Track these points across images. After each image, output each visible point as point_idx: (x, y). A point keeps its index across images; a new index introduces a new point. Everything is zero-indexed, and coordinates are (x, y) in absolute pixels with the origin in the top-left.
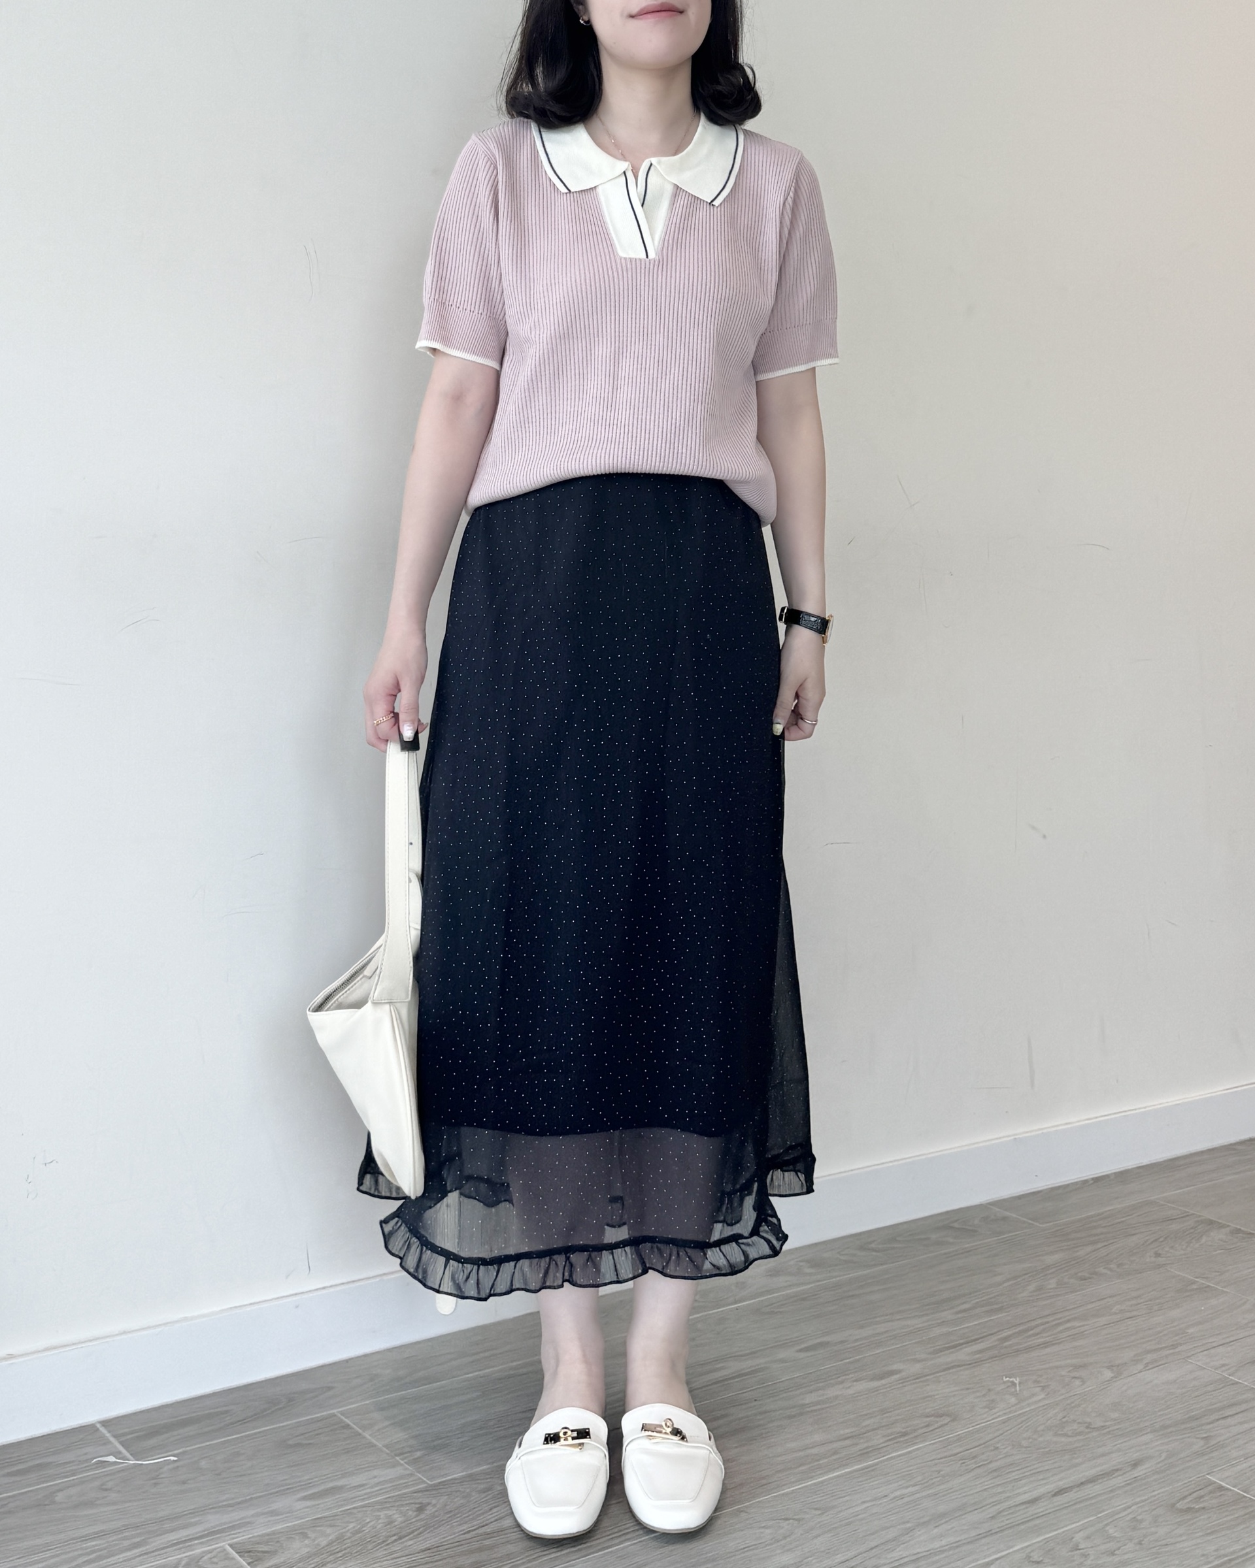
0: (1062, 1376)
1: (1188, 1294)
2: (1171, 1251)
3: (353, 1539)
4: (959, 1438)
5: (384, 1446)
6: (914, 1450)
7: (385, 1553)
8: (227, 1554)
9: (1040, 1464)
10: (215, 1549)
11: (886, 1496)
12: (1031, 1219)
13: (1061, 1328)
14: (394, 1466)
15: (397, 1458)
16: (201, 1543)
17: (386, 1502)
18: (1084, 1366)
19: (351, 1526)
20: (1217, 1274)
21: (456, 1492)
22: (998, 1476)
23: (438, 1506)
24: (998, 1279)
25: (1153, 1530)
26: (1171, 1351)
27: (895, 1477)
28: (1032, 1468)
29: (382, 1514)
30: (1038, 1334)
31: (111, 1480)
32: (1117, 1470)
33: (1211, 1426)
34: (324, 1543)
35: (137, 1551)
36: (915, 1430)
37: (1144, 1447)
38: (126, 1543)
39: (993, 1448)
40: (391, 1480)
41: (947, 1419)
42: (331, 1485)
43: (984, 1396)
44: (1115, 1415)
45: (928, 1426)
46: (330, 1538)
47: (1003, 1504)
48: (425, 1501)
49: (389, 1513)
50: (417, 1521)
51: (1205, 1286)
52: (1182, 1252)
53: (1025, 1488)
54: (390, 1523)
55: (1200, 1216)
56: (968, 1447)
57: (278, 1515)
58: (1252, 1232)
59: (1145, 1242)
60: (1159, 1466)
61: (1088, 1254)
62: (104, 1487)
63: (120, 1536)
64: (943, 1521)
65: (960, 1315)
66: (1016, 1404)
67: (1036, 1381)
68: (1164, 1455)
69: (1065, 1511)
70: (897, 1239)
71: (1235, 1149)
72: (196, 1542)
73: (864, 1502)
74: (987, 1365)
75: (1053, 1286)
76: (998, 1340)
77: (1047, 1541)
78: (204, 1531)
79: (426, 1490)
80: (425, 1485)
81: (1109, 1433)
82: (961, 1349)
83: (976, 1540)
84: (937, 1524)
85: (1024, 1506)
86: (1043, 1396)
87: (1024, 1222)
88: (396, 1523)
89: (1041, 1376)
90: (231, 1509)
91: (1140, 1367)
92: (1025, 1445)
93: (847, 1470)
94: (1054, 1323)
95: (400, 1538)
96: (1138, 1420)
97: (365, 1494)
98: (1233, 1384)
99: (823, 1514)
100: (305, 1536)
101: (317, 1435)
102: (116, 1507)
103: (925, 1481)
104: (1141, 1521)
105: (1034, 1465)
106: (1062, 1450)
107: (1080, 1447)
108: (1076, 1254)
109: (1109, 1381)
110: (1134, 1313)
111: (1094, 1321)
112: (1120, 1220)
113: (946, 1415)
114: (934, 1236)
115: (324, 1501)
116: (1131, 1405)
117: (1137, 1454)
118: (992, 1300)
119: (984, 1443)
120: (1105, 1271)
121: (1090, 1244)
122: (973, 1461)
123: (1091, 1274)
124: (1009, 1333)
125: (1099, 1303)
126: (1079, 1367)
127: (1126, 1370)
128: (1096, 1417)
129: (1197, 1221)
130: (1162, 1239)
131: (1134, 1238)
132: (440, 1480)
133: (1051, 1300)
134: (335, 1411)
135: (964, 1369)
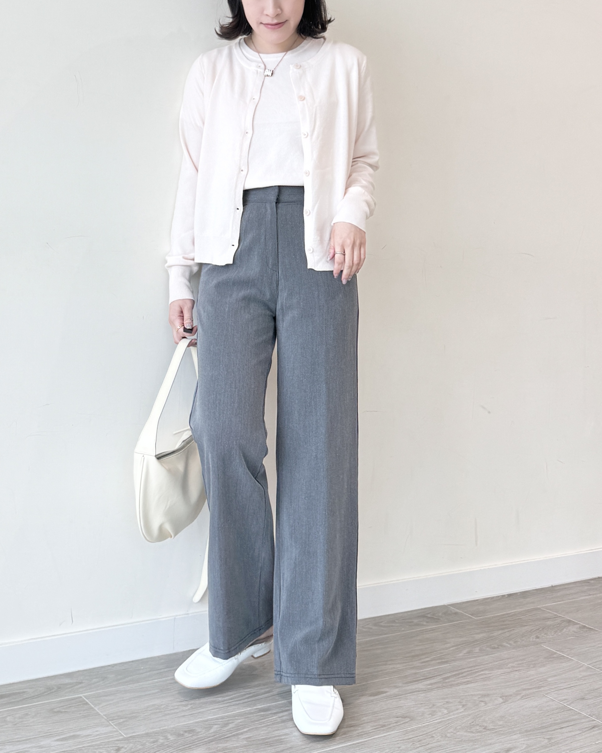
0: (475, 700)
1: (552, 659)
2: (545, 636)
4: (413, 730)
5: (104, 715)
6: (387, 735)
9: (455, 747)
12: (471, 615)
13: (478, 674)
14: (107, 726)
15: (110, 722)
17: (100, 745)
18: (488, 695)
20: (569, 650)
21: (139, 742)
23: (127, 749)
24: (448, 645)
26: (537, 690)
33: (552, 732)
36: (390, 724)
37: (514, 741)
39: (430, 737)
40: (105, 734)
41: (409, 719)
42: (72, 734)
43: (430, 708)
44: (501, 723)
45: (397, 722)
48: (121, 746)
49: (101, 750)
51: (560, 656)
52: (551, 637)
55: (564, 618)
56: (417, 735)
58: (592, 628)
59: (531, 630)
61: (498, 635)
65: (424, 664)
66: (447, 714)
67: (460, 702)
68: (524, 746)
70: (397, 621)
71: (589, 583)
74: (434, 692)
75: (478, 651)
76: (442, 678)
79: (123, 740)
80: (123, 737)
81: (496, 732)
82: (422, 682)
86: (462, 710)
87: (466, 616)
89: (463, 699)
91: (519, 697)
92: (448, 736)
93: (349, 744)
94: (474, 671)
96: (513, 727)
97: (91, 740)
98: (568, 710)
101: (70, 707)
106: (468, 740)
107: (479, 739)
108: (492, 635)
109: (500, 704)
110: (518, 669)
111: (496, 671)
112: (519, 617)
113: (408, 717)
114: (416, 621)
115: (68, 742)
116: (510, 718)
117: (509, 745)
118: (443, 657)
119: (426, 734)
120: (507, 645)
121: (500, 630)
122: (419, 743)
123: (499, 646)
124: (449, 675)
125: (502, 662)
126: (485, 696)
127: (510, 699)
128: (490, 723)
129: (562, 621)
130: (541, 629)
131: (526, 628)
132: (131, 735)
133: (475, 658)
134: (82, 695)
135: (422, 693)
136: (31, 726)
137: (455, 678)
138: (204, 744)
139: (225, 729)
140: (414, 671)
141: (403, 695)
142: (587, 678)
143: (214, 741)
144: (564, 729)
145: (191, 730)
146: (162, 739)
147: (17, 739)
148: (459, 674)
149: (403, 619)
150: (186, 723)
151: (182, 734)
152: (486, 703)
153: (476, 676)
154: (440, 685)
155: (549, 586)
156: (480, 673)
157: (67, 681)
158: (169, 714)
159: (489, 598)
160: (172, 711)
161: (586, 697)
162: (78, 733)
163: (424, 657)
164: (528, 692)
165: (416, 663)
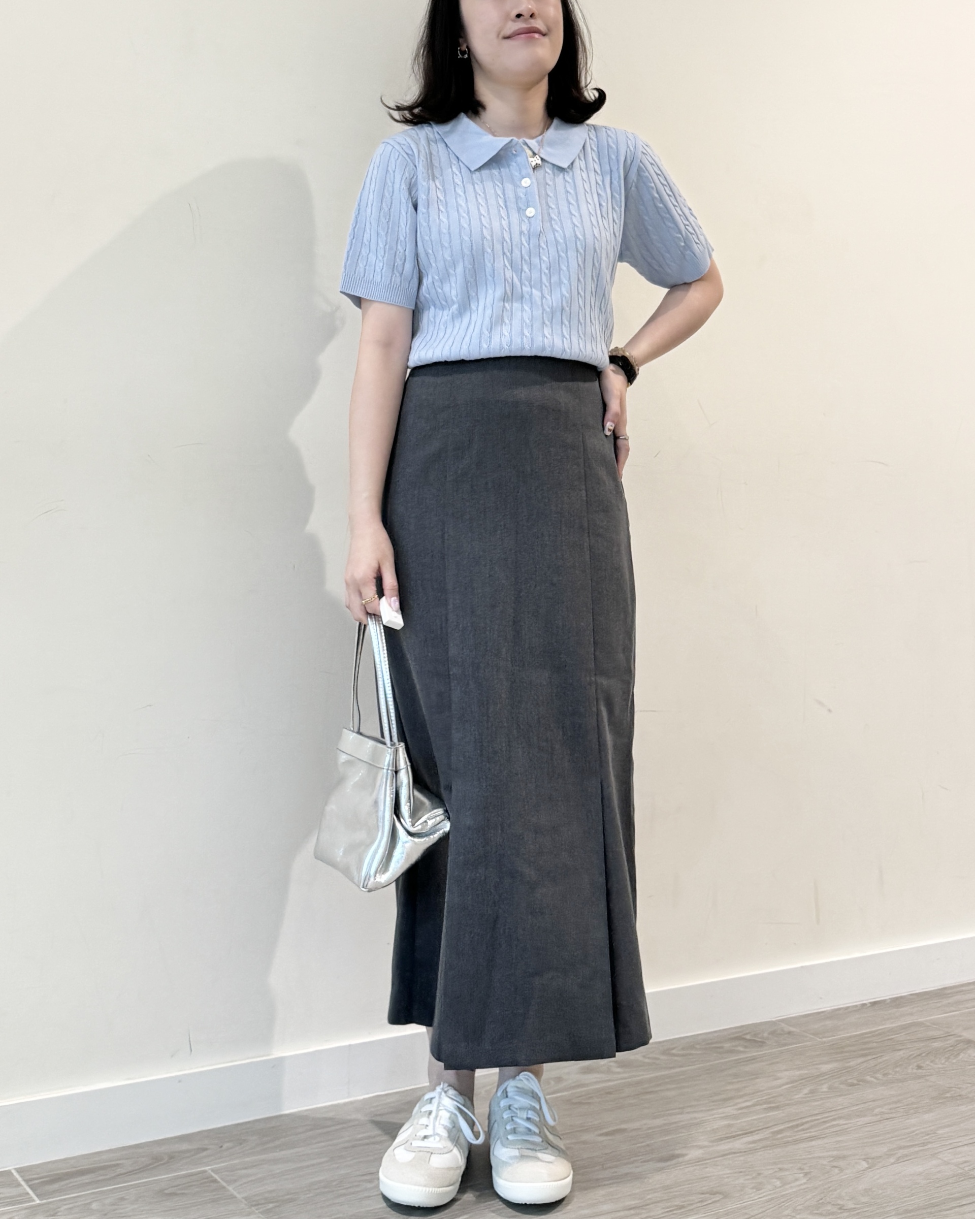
0: (824, 1165)
1: (942, 1101)
2: (932, 1064)
4: (727, 1213)
5: (243, 1198)
12: (812, 1034)
13: (828, 1125)
14: (248, 1215)
15: (253, 1208)
18: (844, 1157)
20: (969, 1085)
24: (779, 1082)
30: (807, 1129)
31: (16, 1215)
33: (948, 1212)
36: (692, 1204)
41: (721, 1196)
43: (753, 1178)
44: (864, 1199)
45: (701, 1201)
51: (955, 1095)
52: (940, 1066)
55: (960, 1036)
59: (910, 1056)
61: (858, 1065)
65: (743, 1111)
66: (780, 1187)
67: (801, 1169)
74: (760, 1153)
75: (825, 1090)
76: (773, 1132)
81: (858, 1214)
82: (740, 1138)
86: (805, 1181)
87: (805, 1037)
89: (805, 1164)
91: (892, 1160)
94: (822, 1120)
98: (971, 1178)
101: (189, 1186)
108: (848, 1064)
109: (863, 1171)
110: (891, 1116)
111: (855, 1121)
112: (890, 1037)
113: (719, 1193)
114: (727, 1045)
116: (880, 1192)
118: (772, 1100)
120: (872, 1079)
121: (860, 1057)
123: (859, 1081)
124: (782, 1127)
125: (863, 1106)
126: (840, 1158)
127: (879, 1162)
128: (848, 1200)
129: (957, 1041)
131: (901, 1053)
133: (822, 1102)
134: (207, 1168)
135: (740, 1156)
137: (791, 1131)
140: (726, 1122)
141: (711, 1159)
144: (965, 1207)
148: (797, 1126)
149: (708, 1044)
153: (825, 1129)
155: (938, 988)
156: (831, 1124)
157: (185, 1146)
158: (344, 1195)
159: (842, 1008)
163: (740, 1100)
164: (905, 1152)
165: (730, 1110)
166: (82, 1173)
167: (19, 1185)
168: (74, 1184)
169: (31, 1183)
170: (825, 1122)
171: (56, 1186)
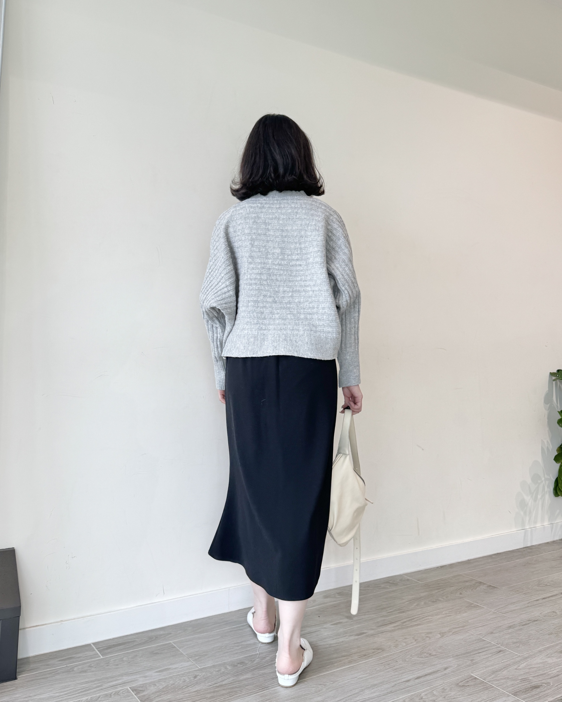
0: (423, 636)
1: (471, 608)
2: (465, 592)
3: (172, 686)
4: (384, 658)
5: (186, 654)
6: (367, 661)
7: (181, 692)
8: (129, 690)
9: (411, 668)
10: (125, 688)
11: (356, 677)
12: (418, 580)
13: (424, 619)
14: (188, 662)
15: (190, 659)
16: (121, 687)
17: (184, 674)
18: (431, 633)
19: (171, 682)
20: (481, 601)
21: (208, 671)
22: (397, 671)
23: (201, 676)
24: (404, 601)
25: (450, 693)
26: (462, 628)
27: (360, 671)
28: (409, 669)
29: (182, 679)
30: (416, 621)
31: (93, 663)
32: (438, 671)
33: (474, 656)
34: (161, 688)
35: (98, 689)
36: (369, 654)
37: (449, 663)
38: (95, 686)
39: (395, 661)
40: (187, 667)
41: (381, 650)
42: (166, 667)
43: (395, 642)
44: (440, 651)
45: (373, 653)
46: (164, 686)
47: (397, 682)
48: (198, 674)
49: (185, 678)
50: (194, 681)
51: (476, 605)
52: (470, 593)
53: (405, 676)
54: (184, 682)
55: (477, 580)
56: (387, 661)
57: (146, 677)
58: (495, 586)
59: (457, 589)
60: (454, 670)
61: (436, 593)
62: (90, 666)
63: (93, 683)
64: (375, 687)
65: (389, 614)
66: (405, 646)
67: (413, 638)
68: (456, 666)
69: (419, 685)
70: (371, 586)
71: (491, 557)
72: (118, 686)
73: (348, 679)
74: (396, 631)
75: (423, 604)
76: (402, 623)
77: (412, 695)
78: (122, 682)
79: (198, 670)
80: (197, 669)
81: (437, 657)
82: (388, 625)
83: (386, 694)
84: (373, 688)
85: (404, 683)
86: (415, 643)
87: (414, 581)
88: (187, 682)
89: (415, 636)
90: (131, 675)
91: (451, 633)
92: (407, 661)
93: (344, 668)
94: (422, 617)
95: (187, 687)
96: (448, 653)
97: (178, 671)
98: (483, 641)
99: (333, 683)
100: (155, 685)
101: (164, 650)
102: (93, 673)
103: (371, 672)
104: (446, 689)
105: (409, 668)
106: (420, 663)
107: (427, 662)
108: (432, 593)
109: (439, 638)
110: (449, 615)
111: (436, 617)
112: (448, 581)
113: (380, 649)
114: (383, 586)
115: (163, 673)
116: (446, 647)
117: (447, 665)
118: (401, 608)
119: (393, 660)
120: (442, 599)
121: (437, 590)
122: (388, 666)
123: (436, 600)
124: (405, 620)
125: (438, 610)
127: (445, 635)
128: (433, 651)
129: (476, 582)
130: (462, 588)
131: (453, 588)
132: (203, 667)
133: (422, 609)
134: (171, 642)
135: (389, 633)
136: (139, 663)
137: (409, 622)
138: (250, 671)
139: (264, 661)
140: (383, 619)
141: (376, 634)
142: (494, 619)
143: (257, 669)
144: (481, 653)
145: (242, 662)
146: (223, 669)
147: (130, 672)
148: (412, 620)
149: (374, 585)
150: (238, 658)
151: (236, 665)
152: (430, 638)
153: (423, 621)
154: (400, 627)
155: (467, 560)
156: (425, 618)
157: (162, 632)
158: (227, 652)
159: (429, 569)
160: (230, 650)
161: (493, 632)
162: (170, 667)
163: (389, 609)
164: (456, 630)
165: (384, 613)
166: (120, 645)
167: (95, 650)
168: (117, 649)
169: (99, 649)
170: (423, 618)
171: (109, 650)
